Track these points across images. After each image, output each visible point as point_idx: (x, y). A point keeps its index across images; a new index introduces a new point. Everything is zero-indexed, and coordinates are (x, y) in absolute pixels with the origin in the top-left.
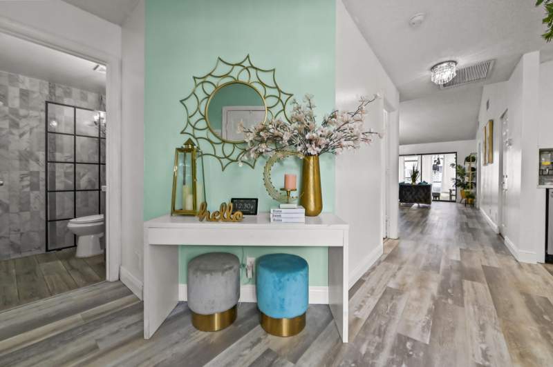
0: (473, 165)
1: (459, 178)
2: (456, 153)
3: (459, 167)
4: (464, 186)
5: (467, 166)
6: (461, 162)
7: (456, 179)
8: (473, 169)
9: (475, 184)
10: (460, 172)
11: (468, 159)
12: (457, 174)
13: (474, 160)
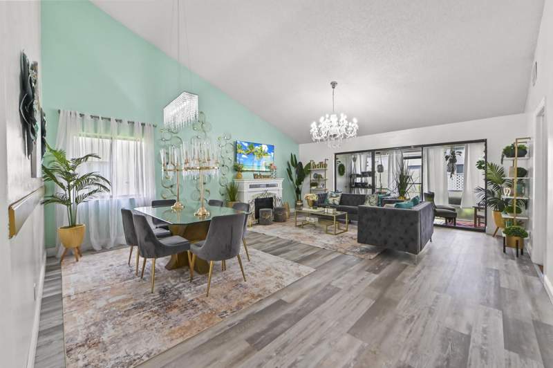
0: (521, 163)
1: (490, 187)
2: (485, 141)
3: (492, 166)
4: (502, 206)
5: (508, 164)
6: (495, 158)
7: (486, 191)
8: (522, 173)
9: (526, 203)
10: (493, 176)
11: (509, 152)
12: (486, 180)
13: (523, 152)
